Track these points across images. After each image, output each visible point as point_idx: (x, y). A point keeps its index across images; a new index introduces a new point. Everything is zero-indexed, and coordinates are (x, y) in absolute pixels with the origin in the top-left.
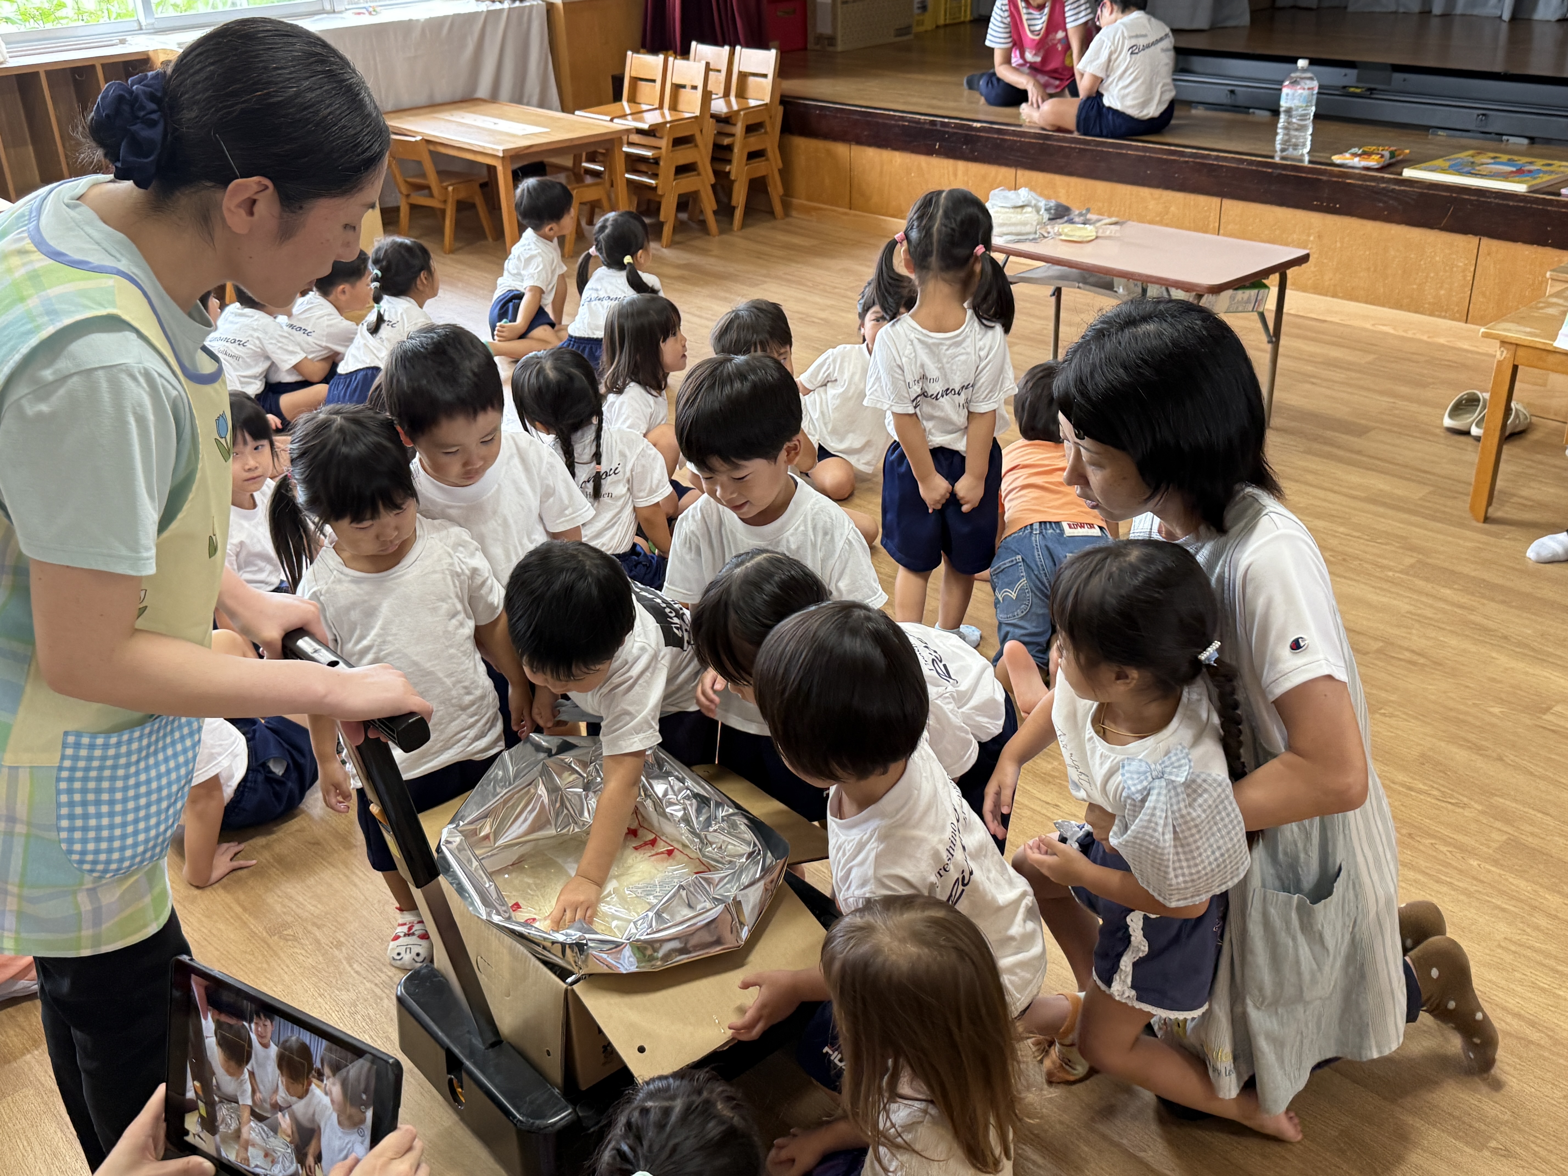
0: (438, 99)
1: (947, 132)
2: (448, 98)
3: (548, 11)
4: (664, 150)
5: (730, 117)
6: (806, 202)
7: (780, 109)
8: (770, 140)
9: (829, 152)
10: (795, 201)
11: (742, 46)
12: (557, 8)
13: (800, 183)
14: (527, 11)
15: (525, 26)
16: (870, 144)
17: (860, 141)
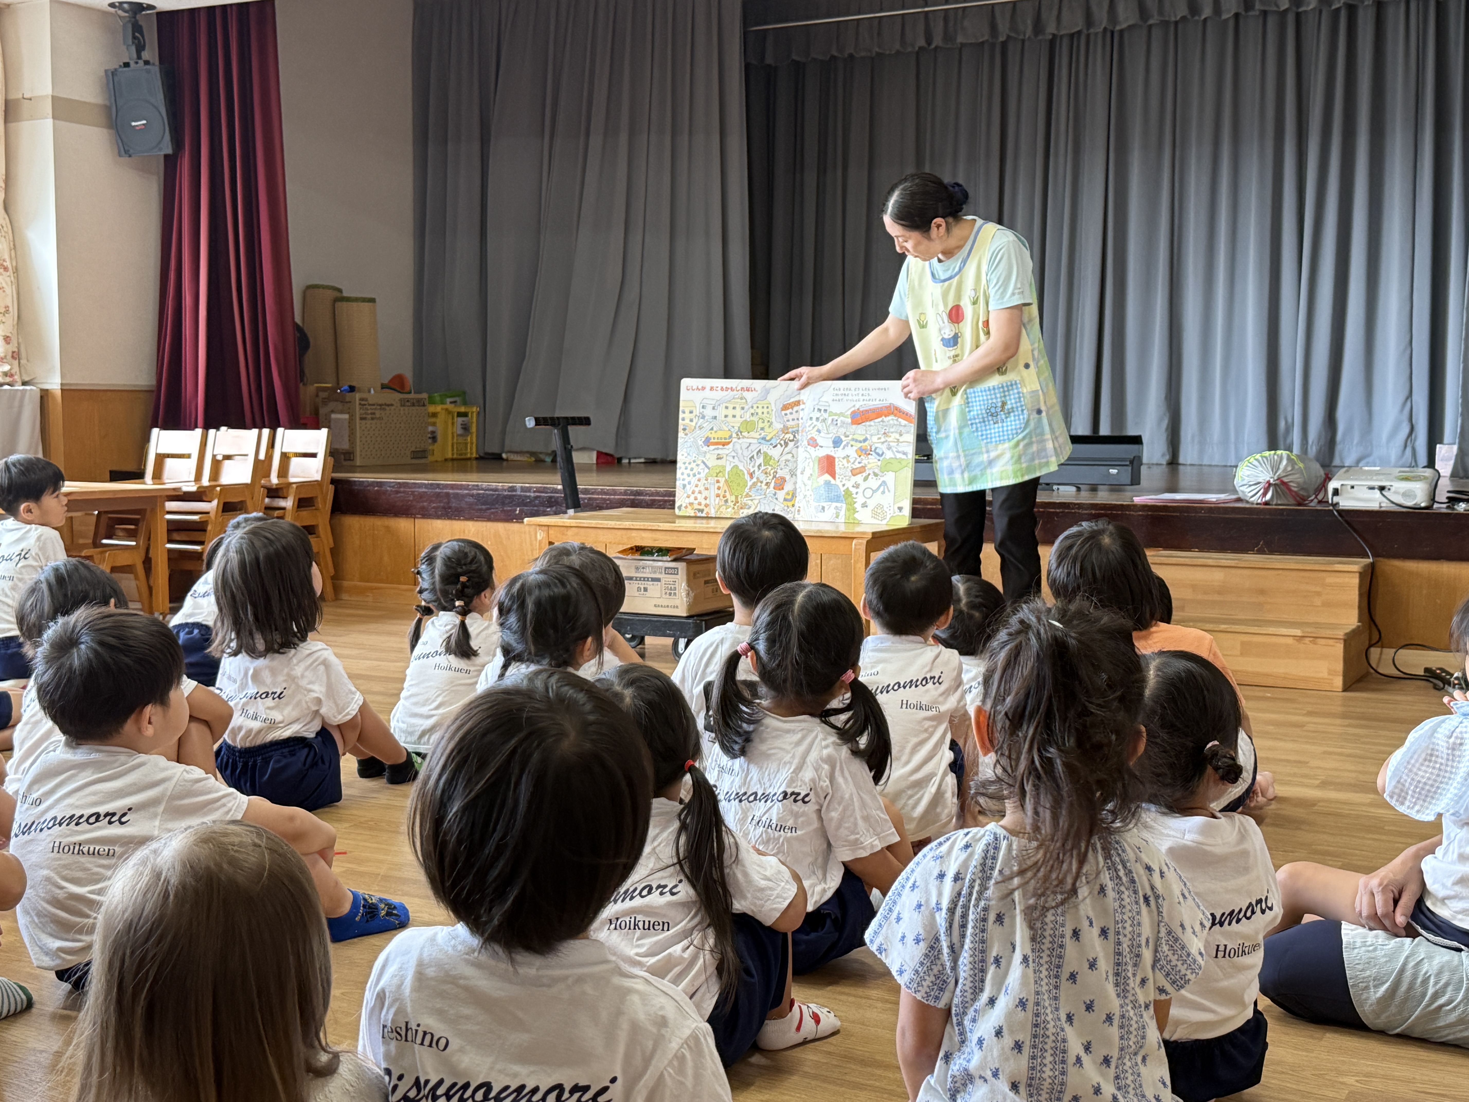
1: (529, 497)
3: (42, 397)
4: (212, 515)
5: (281, 489)
6: (359, 583)
7: (331, 488)
8: (321, 516)
9: (388, 528)
10: (346, 583)
11: (286, 428)
12: (54, 397)
13: (352, 563)
14: (19, 394)
15: (15, 410)
16: (438, 517)
17: (426, 514)
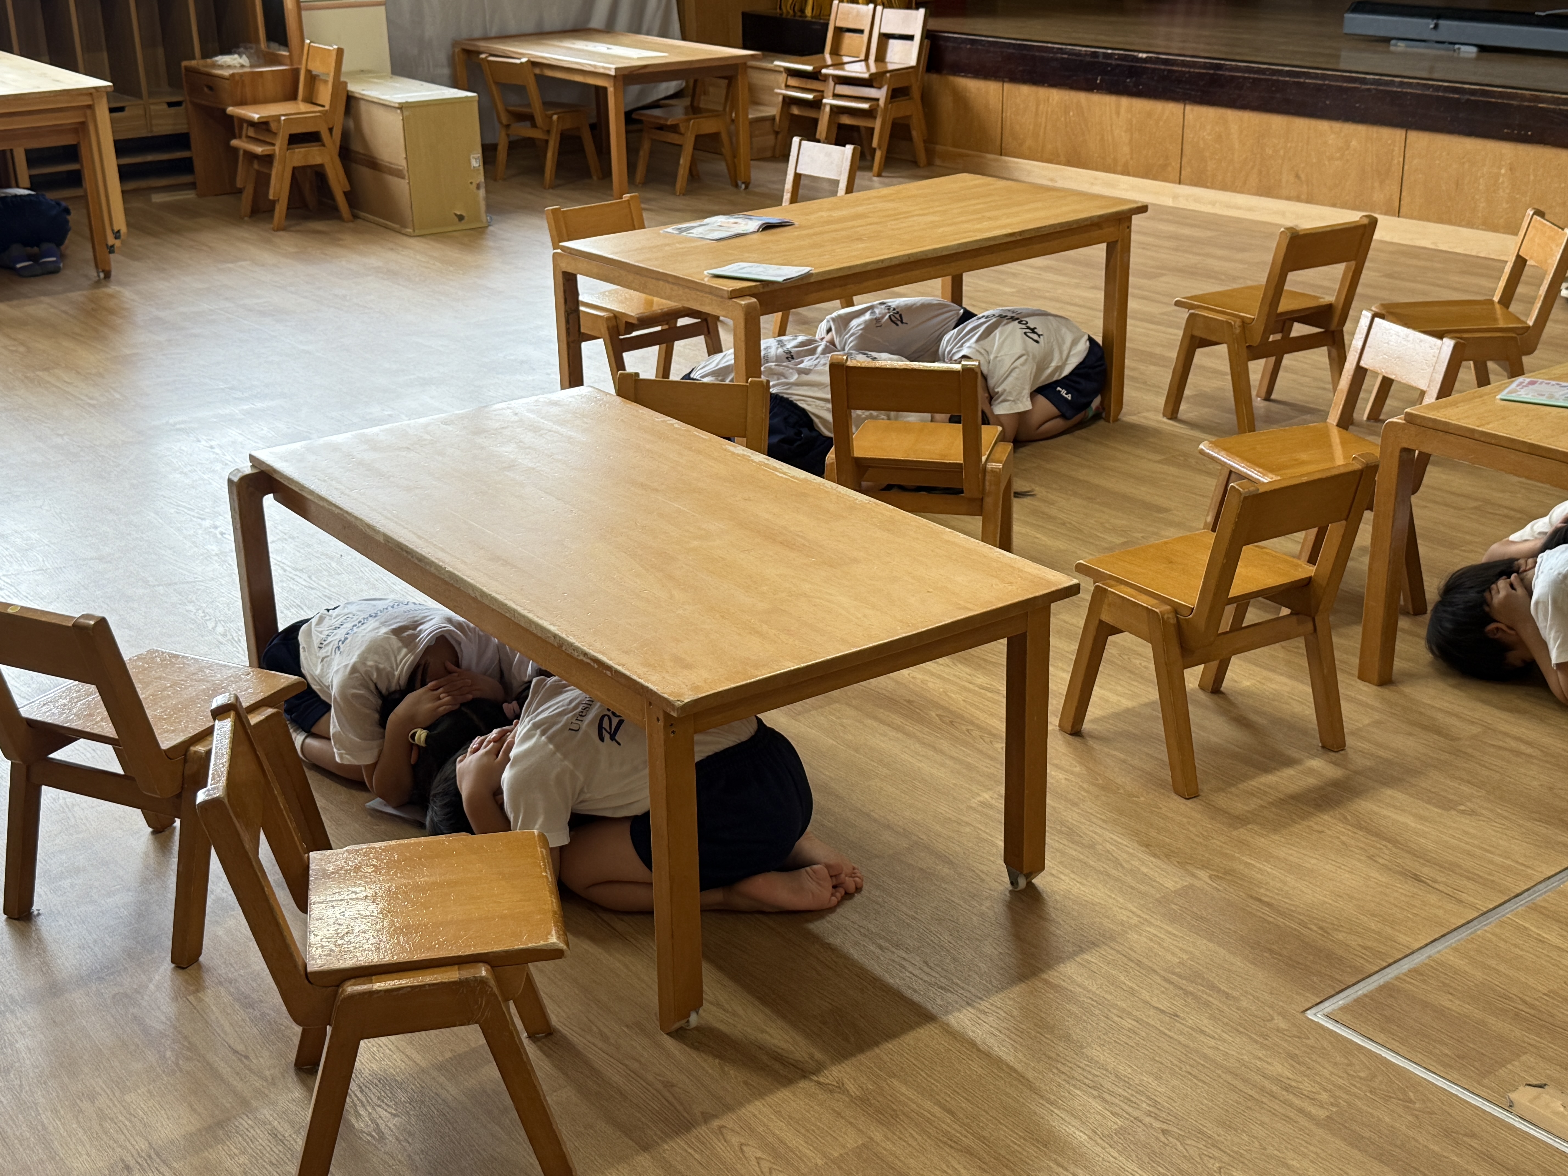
0: (547, 27)
1: (1110, 65)
2: (558, 26)
6: (951, 149)
16: (1024, 81)
17: (1013, 78)
